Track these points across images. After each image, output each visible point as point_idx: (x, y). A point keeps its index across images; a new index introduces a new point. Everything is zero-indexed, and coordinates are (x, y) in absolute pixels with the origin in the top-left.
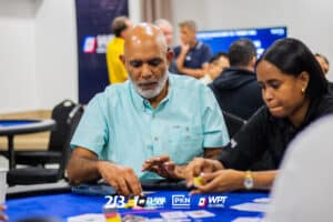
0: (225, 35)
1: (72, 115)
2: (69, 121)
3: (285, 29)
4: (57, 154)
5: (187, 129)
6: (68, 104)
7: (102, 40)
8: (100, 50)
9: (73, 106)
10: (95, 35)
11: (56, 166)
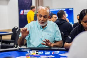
0: (57, 10)
1: (17, 30)
2: (16, 32)
3: (73, 8)
4: (13, 41)
5: (51, 35)
6: (16, 28)
7: (25, 11)
8: (25, 14)
9: (17, 28)
10: (23, 10)
11: (13, 44)
